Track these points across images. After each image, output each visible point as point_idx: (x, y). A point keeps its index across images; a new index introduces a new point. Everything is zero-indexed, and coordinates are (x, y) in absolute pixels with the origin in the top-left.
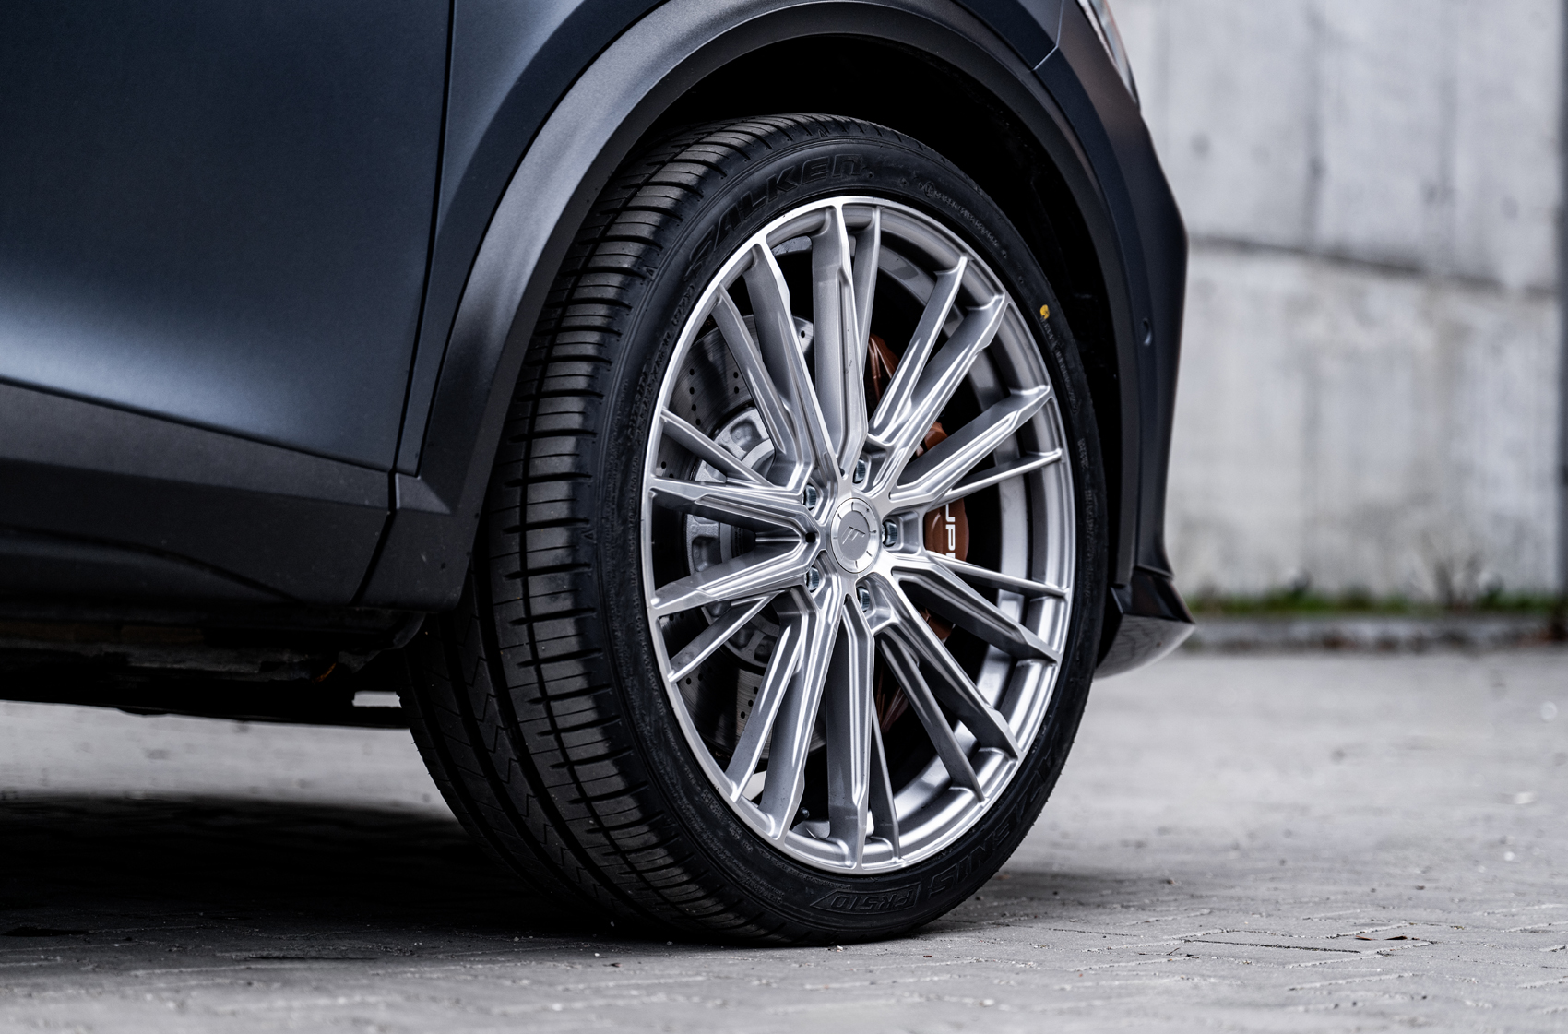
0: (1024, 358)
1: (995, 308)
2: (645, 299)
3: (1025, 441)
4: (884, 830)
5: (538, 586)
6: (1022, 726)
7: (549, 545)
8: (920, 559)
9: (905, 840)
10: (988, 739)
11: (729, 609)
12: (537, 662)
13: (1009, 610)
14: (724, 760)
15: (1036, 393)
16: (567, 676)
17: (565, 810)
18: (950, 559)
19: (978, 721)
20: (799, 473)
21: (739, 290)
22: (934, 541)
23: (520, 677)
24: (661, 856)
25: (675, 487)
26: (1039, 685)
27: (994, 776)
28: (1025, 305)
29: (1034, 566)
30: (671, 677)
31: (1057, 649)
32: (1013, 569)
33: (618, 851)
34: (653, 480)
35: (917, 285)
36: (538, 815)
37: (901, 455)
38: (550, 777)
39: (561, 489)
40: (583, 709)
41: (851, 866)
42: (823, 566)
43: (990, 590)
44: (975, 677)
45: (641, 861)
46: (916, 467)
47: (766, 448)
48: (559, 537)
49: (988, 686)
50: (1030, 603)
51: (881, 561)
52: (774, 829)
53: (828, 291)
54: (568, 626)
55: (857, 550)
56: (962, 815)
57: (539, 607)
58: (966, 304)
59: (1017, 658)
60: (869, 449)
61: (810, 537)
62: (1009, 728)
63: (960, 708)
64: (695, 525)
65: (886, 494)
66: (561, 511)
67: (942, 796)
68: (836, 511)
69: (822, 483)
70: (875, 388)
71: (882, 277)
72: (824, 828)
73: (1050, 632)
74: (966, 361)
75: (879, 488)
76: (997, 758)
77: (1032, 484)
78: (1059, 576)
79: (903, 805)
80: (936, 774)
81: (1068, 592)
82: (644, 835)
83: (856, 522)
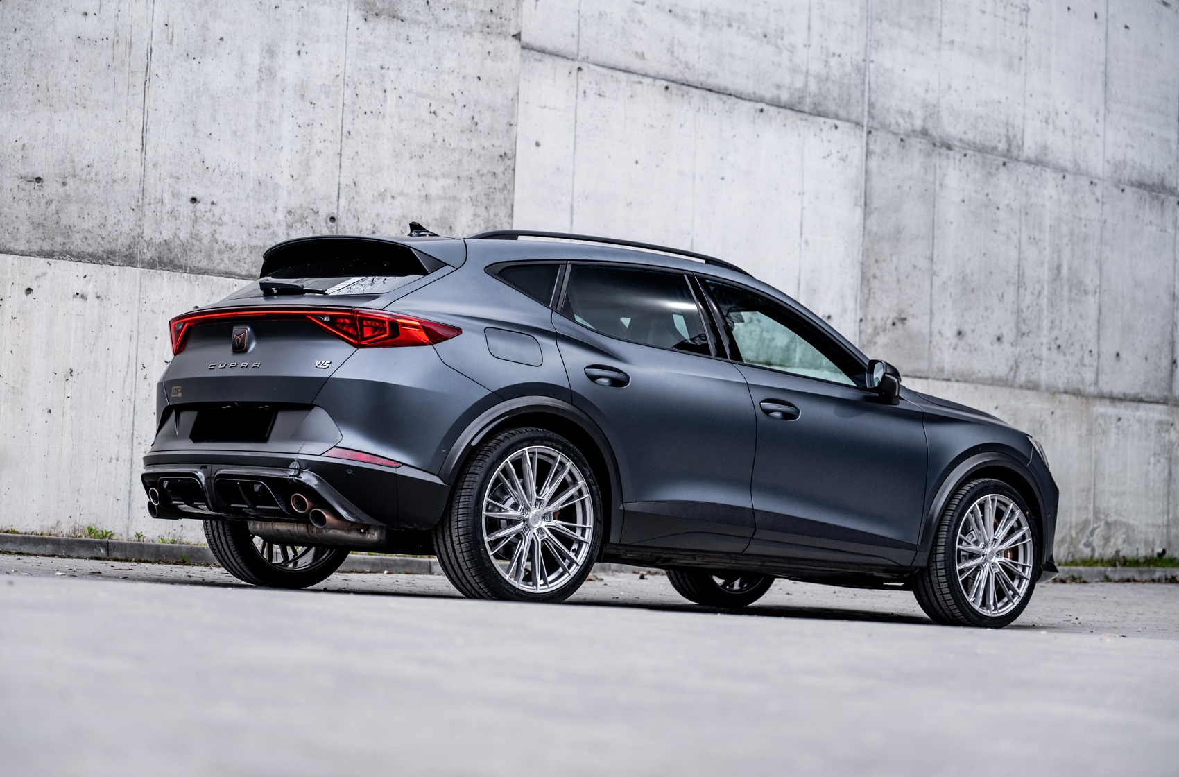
0: (1024, 521)
1: (1018, 512)
2: (956, 515)
3: (1023, 537)
4: (996, 609)
5: (938, 564)
6: (1022, 591)
7: (940, 557)
8: (1003, 560)
9: (1000, 611)
10: (1015, 594)
11: (969, 569)
12: (938, 577)
13: (1020, 569)
14: (968, 595)
15: (1026, 528)
16: (943, 579)
17: (941, 602)
18: (1009, 559)
19: (1013, 590)
20: (982, 544)
21: (972, 512)
22: (1006, 556)
23: (934, 579)
24: (957, 611)
25: (960, 547)
26: (1025, 584)
27: (1017, 600)
28: (1024, 511)
29: (1025, 561)
30: (960, 580)
31: (1029, 577)
32: (1021, 561)
33: (950, 610)
34: (957, 546)
35: (1003, 508)
36: (936, 603)
37: (1000, 540)
38: (938, 597)
39: (943, 547)
40: (945, 585)
41: (990, 615)
42: (986, 561)
43: (1016, 565)
44: (1013, 582)
45: (953, 612)
46: (1003, 542)
47: (975, 538)
48: (942, 555)
49: (1015, 584)
50: (1024, 568)
51: (996, 560)
52: (977, 607)
53: (987, 511)
54: (943, 571)
55: (991, 558)
56: (1010, 608)
57: (938, 567)
58: (1012, 512)
59: (1021, 578)
60: (994, 539)
61: (983, 556)
62: (1020, 591)
63: (1010, 588)
64: (962, 553)
65: (997, 547)
66: (943, 551)
67: (1007, 604)
68: (987, 551)
69: (986, 545)
70: (995, 527)
71: (997, 507)
72: (985, 608)
73: (1028, 573)
74: (1012, 523)
75: (996, 546)
76: (1017, 597)
77: (1025, 545)
78: (1030, 563)
79: (999, 605)
80: (1006, 600)
81: (1031, 566)
82: (955, 607)
83: (991, 553)
